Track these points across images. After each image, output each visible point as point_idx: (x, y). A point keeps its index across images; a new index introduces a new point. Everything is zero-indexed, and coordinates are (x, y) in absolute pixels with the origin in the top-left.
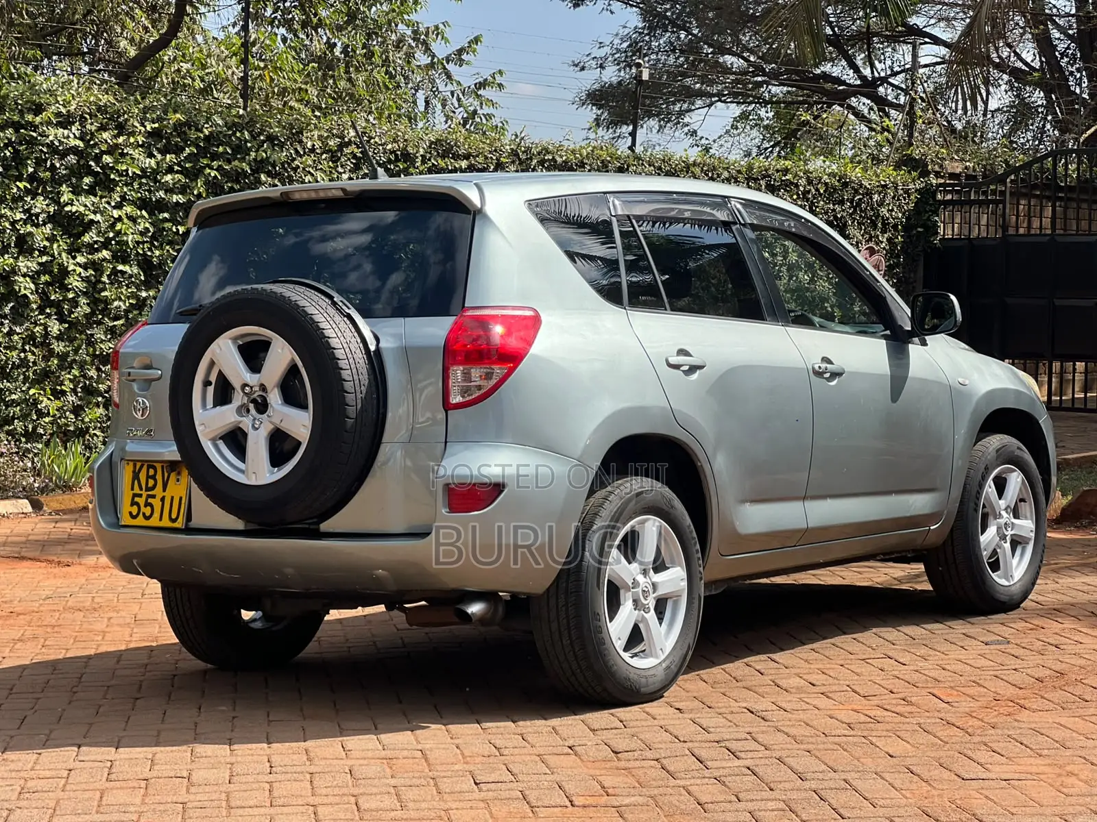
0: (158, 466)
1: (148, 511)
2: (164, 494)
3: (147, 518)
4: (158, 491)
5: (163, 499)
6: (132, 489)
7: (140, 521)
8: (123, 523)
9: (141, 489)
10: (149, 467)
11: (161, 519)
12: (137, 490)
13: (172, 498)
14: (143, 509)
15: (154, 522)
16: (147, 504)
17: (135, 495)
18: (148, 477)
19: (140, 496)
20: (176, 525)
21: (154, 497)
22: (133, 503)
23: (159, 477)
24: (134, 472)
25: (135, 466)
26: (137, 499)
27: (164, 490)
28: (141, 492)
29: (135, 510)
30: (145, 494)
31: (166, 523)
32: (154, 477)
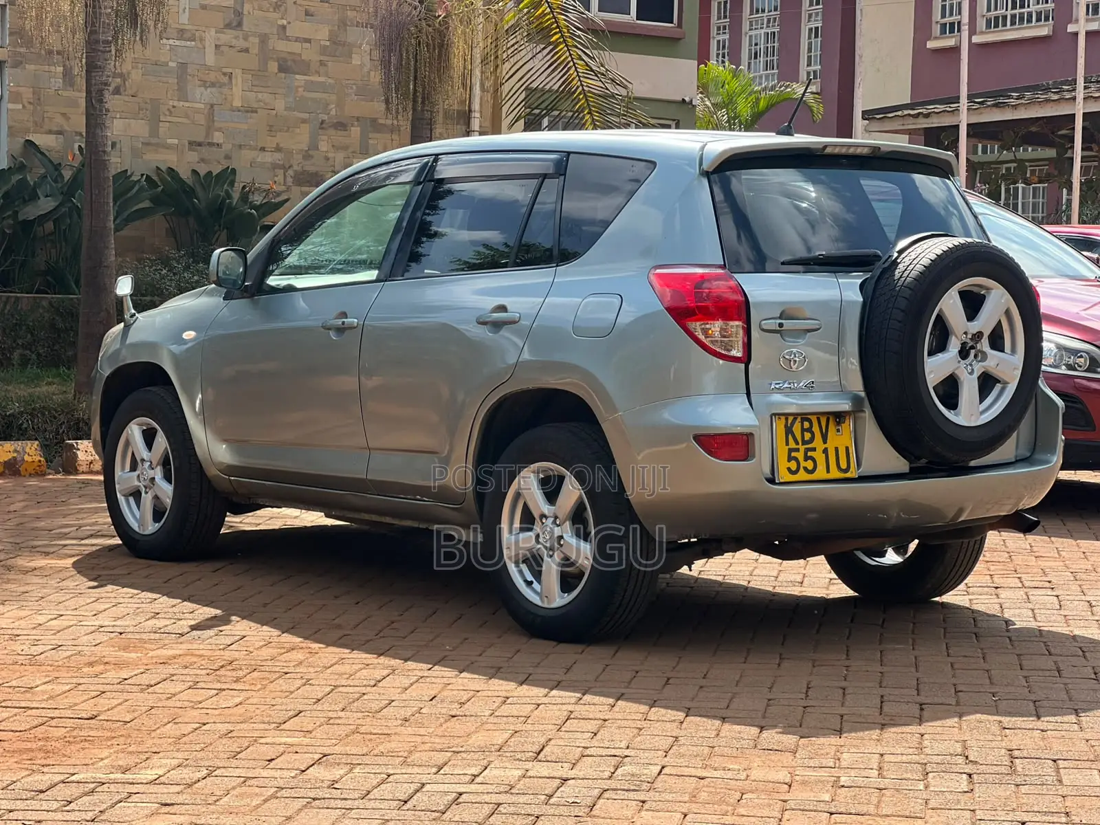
0: (814, 419)
1: (810, 465)
2: (826, 446)
3: (812, 472)
4: (818, 443)
5: (825, 451)
6: (787, 444)
7: (803, 475)
8: (782, 481)
9: (797, 443)
10: (803, 420)
11: (828, 471)
12: (792, 445)
13: (837, 449)
14: (803, 464)
15: (821, 473)
16: (806, 458)
17: (791, 450)
18: (803, 430)
19: (798, 450)
20: (848, 475)
21: (814, 449)
22: (790, 459)
23: (816, 429)
24: (786, 426)
25: (787, 419)
26: (793, 454)
27: (825, 442)
28: (797, 447)
29: (793, 465)
30: (802, 448)
31: (835, 474)
32: (810, 430)
